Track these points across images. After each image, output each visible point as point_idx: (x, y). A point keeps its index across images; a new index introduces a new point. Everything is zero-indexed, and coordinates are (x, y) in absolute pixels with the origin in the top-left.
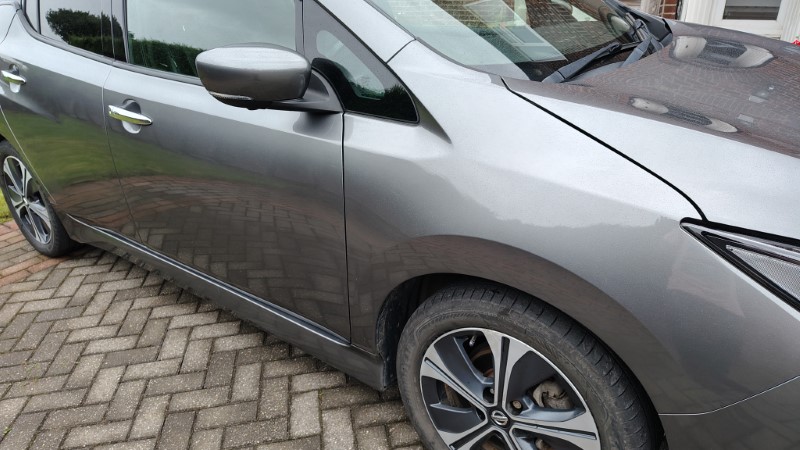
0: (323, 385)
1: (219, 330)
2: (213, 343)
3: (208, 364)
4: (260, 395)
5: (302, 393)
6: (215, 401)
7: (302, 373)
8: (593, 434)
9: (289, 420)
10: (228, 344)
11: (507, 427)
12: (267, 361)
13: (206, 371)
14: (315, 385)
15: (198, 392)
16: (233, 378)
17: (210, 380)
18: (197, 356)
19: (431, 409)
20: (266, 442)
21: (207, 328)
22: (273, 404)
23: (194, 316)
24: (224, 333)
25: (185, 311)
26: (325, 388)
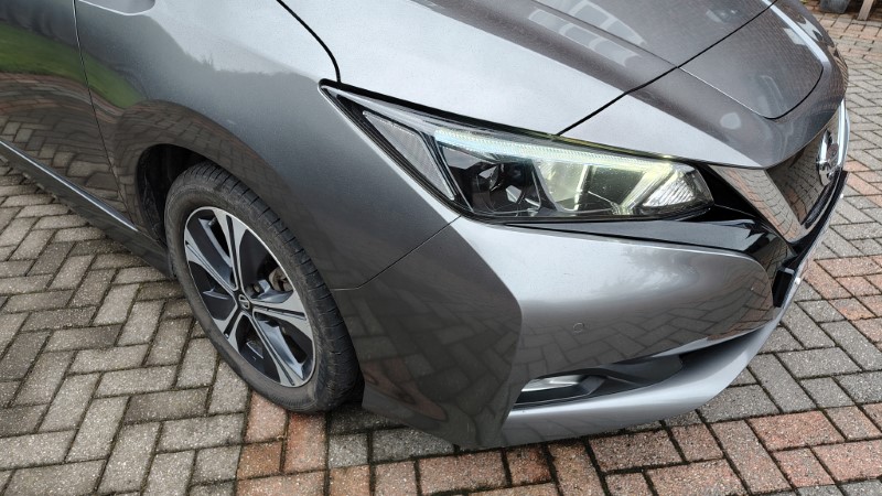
0: (149, 278)
1: (64, 222)
2: (55, 233)
3: (40, 254)
4: (79, 286)
5: (124, 284)
6: (32, 288)
7: (132, 267)
8: (302, 314)
9: (98, 309)
10: (68, 236)
11: (250, 311)
12: (100, 254)
13: (35, 260)
14: (139, 278)
15: (19, 279)
16: (59, 268)
17: (36, 268)
18: (33, 245)
19: (204, 296)
20: (66, 328)
21: (55, 219)
22: (89, 294)
23: (47, 207)
24: (71, 224)
25: (40, 201)
26: (149, 282)
